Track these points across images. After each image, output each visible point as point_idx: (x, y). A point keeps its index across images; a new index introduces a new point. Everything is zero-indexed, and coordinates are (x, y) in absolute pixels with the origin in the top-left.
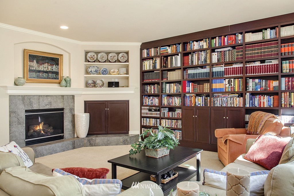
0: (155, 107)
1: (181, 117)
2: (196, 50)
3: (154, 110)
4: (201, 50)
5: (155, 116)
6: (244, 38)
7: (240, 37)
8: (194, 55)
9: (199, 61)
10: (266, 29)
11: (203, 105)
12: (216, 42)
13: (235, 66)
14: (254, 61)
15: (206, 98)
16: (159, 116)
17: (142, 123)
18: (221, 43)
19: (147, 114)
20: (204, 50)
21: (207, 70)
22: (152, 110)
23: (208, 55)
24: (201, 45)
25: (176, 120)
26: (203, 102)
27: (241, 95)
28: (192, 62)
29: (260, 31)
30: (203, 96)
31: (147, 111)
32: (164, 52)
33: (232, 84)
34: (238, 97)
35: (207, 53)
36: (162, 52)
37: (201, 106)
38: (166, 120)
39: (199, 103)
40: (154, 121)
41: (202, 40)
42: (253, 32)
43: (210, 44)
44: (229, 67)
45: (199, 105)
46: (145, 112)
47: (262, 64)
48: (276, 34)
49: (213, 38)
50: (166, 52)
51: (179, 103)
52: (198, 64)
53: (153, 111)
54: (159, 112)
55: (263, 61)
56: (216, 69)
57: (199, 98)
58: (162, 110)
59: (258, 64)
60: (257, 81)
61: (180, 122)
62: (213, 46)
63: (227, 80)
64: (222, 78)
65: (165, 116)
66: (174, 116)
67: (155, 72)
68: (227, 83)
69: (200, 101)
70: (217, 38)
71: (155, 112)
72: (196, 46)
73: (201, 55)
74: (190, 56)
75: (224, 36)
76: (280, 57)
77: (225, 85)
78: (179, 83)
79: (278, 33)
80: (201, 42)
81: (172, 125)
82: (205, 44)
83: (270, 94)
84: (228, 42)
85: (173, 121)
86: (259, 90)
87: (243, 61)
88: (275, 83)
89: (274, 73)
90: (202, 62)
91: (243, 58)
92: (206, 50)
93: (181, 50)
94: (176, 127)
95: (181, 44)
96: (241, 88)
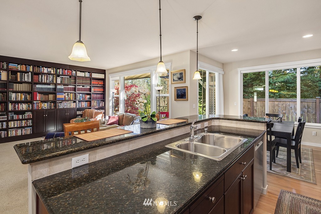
1: (31, 117)
2: (45, 73)
4: (49, 74)
6: (76, 73)
7: (74, 72)
8: (43, 76)
9: (47, 80)
10: (86, 72)
11: (48, 108)
12: (60, 71)
13: (69, 86)
14: (80, 86)
15: (50, 104)
16: (6, 119)
18: (63, 73)
20: (52, 74)
21: (51, 86)
24: (49, 70)
25: (26, 120)
26: (48, 106)
27: (75, 102)
28: (42, 80)
29: (84, 72)
30: (48, 103)
32: (14, 68)
33: (69, 96)
34: (73, 103)
35: (54, 77)
36: (12, 68)
37: (47, 108)
38: (15, 122)
39: (45, 107)
41: (50, 68)
42: (81, 72)
43: (56, 71)
44: (67, 87)
45: (45, 108)
47: (83, 87)
48: (90, 76)
49: (58, 69)
50: (16, 68)
51: (26, 108)
52: (47, 82)
54: (6, 116)
55: (83, 86)
56: (59, 87)
57: (45, 103)
58: (9, 114)
59: (81, 87)
60: (81, 95)
61: (30, 121)
62: (58, 73)
63: (66, 94)
64: (63, 92)
65: (14, 119)
66: (25, 117)
68: (66, 95)
69: (45, 106)
70: (61, 69)
72: (45, 70)
73: (49, 77)
74: (40, 76)
75: (65, 70)
76: (92, 85)
77: (65, 96)
78: (26, 93)
79: (91, 75)
80: (49, 69)
81: (22, 125)
82: (52, 71)
83: (86, 101)
84: (67, 73)
85: (23, 121)
86: (82, 99)
87: (75, 85)
88: (88, 96)
89: (89, 92)
90: (50, 81)
91: (75, 83)
92: (53, 74)
93: (31, 70)
94: (26, 125)
95: (32, 66)
96: (74, 98)
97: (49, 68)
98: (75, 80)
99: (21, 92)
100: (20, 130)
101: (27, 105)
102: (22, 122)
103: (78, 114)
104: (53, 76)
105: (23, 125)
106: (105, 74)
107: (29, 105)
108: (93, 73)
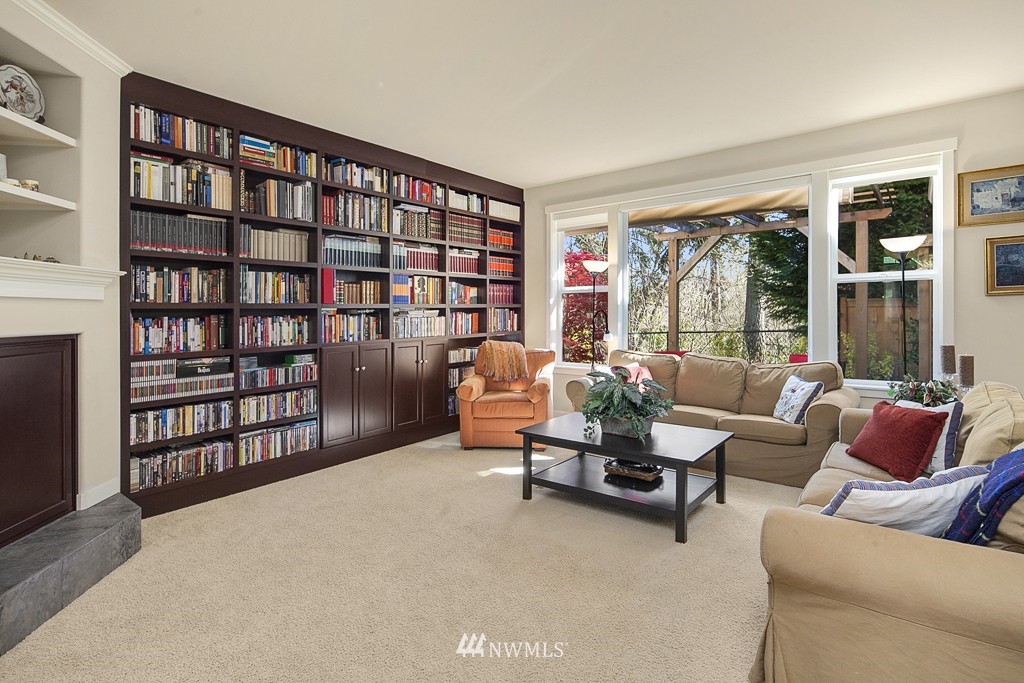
0: (213, 357)
1: (315, 378)
2: (356, 188)
3: (208, 370)
4: (368, 192)
5: (210, 391)
6: (446, 197)
7: (439, 192)
8: (350, 201)
9: (362, 220)
10: (472, 193)
11: (359, 338)
12: (400, 184)
13: (422, 250)
15: (366, 320)
16: (231, 389)
17: (133, 435)
18: (409, 192)
19: (164, 389)
20: (376, 195)
21: (371, 247)
22: (199, 370)
23: (385, 210)
24: (366, 178)
25: (297, 390)
26: (359, 330)
27: (444, 315)
28: (348, 217)
29: (466, 193)
30: (359, 315)
31: (170, 379)
32: (257, 156)
33: (425, 287)
34: (439, 315)
35: (381, 206)
36: (247, 154)
37: (356, 339)
38: (262, 398)
39: (351, 333)
40: (203, 414)
41: (371, 167)
42: (458, 191)
43: (390, 184)
44: (415, 249)
45: (351, 340)
46: (152, 384)
47: (460, 255)
48: (483, 209)
49: (394, 174)
50: (266, 158)
51: (291, 337)
52: (359, 227)
53: (202, 374)
54: (231, 375)
55: (460, 250)
56: (395, 249)
57: (351, 319)
58: (241, 364)
59: (455, 253)
60: (454, 284)
61: (311, 394)
62: (394, 192)
63: (416, 279)
65: (260, 385)
66: (294, 379)
67: (189, 216)
68: (416, 284)
69: (351, 329)
70: (402, 177)
71: (210, 378)
72: (357, 176)
73: (367, 206)
74: (341, 199)
75: (415, 179)
76: (489, 248)
77: (412, 289)
78: (294, 274)
79: (484, 207)
80: (366, 171)
81: (285, 411)
82: (377, 180)
83: (468, 311)
84: (421, 197)
85: (288, 394)
86: (456, 302)
87: (442, 242)
88: (473, 292)
89: (475, 275)
90: (371, 225)
91: (444, 238)
92: (379, 197)
93: (313, 172)
94: (297, 413)
95: (314, 155)
96: (439, 297)
97: (368, 167)
98: (443, 223)
99: (276, 268)
100: (278, 434)
101: (294, 323)
102: (285, 399)
103: (452, 361)
104: (381, 201)
105: (288, 414)
106: (521, 205)
107: (299, 324)
108: (491, 198)
